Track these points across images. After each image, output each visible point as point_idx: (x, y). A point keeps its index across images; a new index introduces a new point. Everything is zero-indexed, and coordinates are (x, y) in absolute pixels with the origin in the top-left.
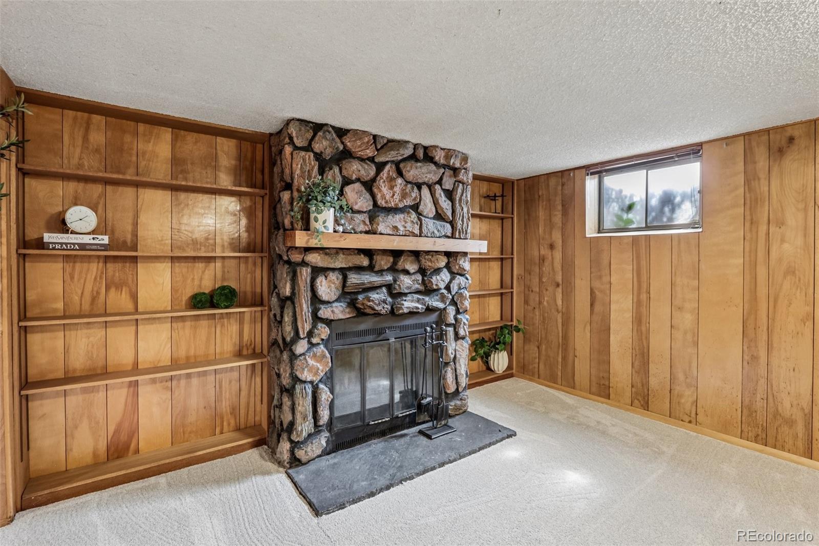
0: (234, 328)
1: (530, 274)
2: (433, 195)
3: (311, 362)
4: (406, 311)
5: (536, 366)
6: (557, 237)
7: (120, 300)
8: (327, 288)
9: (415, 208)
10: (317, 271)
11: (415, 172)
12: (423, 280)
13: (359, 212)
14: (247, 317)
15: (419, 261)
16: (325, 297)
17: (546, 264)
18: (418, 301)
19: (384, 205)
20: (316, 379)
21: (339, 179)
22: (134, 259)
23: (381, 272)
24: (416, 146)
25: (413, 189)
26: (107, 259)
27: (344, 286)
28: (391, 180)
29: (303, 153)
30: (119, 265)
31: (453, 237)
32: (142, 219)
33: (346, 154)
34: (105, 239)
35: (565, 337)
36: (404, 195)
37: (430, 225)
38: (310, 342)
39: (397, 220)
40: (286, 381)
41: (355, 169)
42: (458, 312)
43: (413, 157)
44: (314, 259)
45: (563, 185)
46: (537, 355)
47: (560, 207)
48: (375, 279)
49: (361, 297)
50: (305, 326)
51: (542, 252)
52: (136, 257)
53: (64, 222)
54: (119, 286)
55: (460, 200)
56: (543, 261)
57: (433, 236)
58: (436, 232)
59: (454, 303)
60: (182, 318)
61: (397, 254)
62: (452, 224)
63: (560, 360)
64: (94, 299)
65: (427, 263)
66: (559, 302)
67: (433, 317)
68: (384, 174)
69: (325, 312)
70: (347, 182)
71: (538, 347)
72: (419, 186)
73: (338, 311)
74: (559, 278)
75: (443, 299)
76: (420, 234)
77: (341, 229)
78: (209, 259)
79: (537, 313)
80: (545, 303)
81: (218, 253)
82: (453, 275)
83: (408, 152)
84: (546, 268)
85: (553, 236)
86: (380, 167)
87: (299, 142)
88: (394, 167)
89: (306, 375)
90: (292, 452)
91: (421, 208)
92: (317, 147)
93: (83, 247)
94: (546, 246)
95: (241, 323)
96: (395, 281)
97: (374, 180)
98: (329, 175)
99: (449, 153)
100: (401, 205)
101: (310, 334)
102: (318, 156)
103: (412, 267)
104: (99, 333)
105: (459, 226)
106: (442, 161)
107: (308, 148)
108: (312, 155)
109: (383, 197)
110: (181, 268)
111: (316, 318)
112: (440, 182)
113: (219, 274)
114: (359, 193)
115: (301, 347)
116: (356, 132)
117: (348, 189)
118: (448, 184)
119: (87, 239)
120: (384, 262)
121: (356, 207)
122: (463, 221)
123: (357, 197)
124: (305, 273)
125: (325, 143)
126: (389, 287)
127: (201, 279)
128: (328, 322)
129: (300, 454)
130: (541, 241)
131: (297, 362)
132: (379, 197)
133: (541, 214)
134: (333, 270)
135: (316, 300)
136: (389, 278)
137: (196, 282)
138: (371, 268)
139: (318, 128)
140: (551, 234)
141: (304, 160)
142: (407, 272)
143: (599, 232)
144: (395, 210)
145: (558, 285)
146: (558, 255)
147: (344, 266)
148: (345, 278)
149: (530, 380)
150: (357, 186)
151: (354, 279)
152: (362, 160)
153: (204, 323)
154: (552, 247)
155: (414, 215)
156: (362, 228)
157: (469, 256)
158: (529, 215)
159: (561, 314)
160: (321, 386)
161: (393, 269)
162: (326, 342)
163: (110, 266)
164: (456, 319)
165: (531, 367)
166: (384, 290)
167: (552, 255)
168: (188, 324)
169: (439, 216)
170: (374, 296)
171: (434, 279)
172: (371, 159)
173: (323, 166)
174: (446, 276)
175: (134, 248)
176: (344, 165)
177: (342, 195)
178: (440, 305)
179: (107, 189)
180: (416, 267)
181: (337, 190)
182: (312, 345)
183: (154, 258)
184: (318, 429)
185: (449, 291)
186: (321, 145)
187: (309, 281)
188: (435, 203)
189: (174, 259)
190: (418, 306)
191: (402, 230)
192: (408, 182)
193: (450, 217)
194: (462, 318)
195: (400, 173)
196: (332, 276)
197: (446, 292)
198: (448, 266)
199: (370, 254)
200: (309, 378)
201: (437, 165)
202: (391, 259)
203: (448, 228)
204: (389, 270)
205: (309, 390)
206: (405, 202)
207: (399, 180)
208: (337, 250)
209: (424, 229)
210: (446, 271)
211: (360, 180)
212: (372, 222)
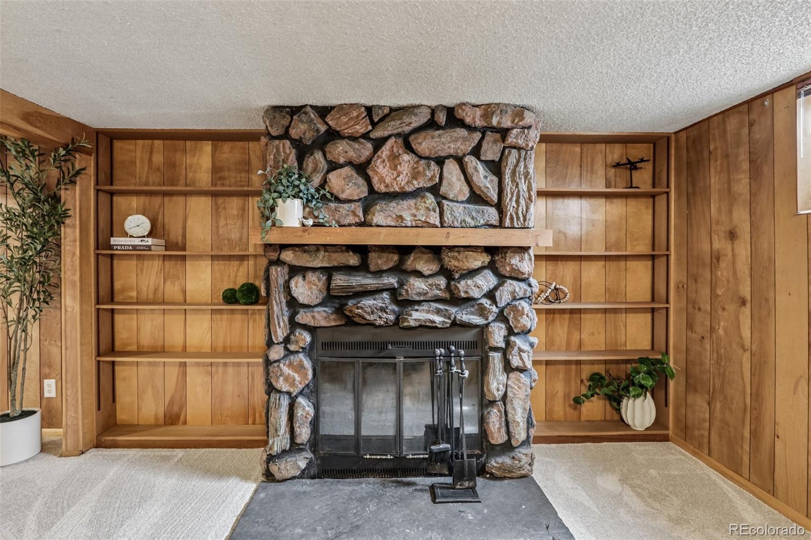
1: (696, 281)
2: (464, 170)
3: (286, 370)
4: (412, 323)
5: (706, 433)
6: (741, 217)
7: (173, 292)
8: (304, 290)
9: (435, 190)
10: (295, 271)
11: (426, 144)
12: (448, 285)
13: (350, 201)
15: (440, 260)
16: (302, 300)
17: (723, 265)
18: (438, 312)
19: (383, 189)
20: (295, 392)
21: (323, 165)
22: (184, 258)
23: (379, 273)
24: (433, 111)
25: (429, 166)
26: (158, 257)
27: (328, 289)
28: (394, 158)
29: (277, 142)
30: (173, 263)
31: (501, 225)
32: (189, 223)
33: (333, 135)
34: (149, 242)
35: (757, 396)
36: (415, 175)
37: (457, 211)
38: (286, 349)
39: (406, 209)
41: (341, 150)
42: (511, 332)
43: (432, 124)
44: (288, 256)
45: (751, 125)
46: (707, 416)
47: (746, 166)
48: (369, 282)
49: (350, 303)
51: (717, 245)
52: (185, 256)
54: (173, 279)
55: (514, 173)
56: (718, 259)
57: (464, 225)
58: (468, 220)
59: (502, 317)
60: (220, 311)
61: (404, 251)
62: (500, 207)
63: (747, 434)
64: (156, 290)
65: (451, 262)
66: (746, 333)
67: (469, 335)
68: (385, 151)
69: (303, 317)
70: (333, 166)
71: (709, 404)
72: (440, 162)
73: (322, 317)
74: (746, 291)
75: (482, 312)
76: (441, 223)
77: (309, 222)
79: (708, 347)
80: (721, 332)
81: (251, 252)
82: (502, 278)
83: (422, 118)
84: (723, 272)
85: (735, 215)
86: (379, 144)
87: (274, 131)
88: (400, 141)
89: (282, 385)
90: (267, 465)
91: (443, 190)
92: (294, 132)
93: (135, 248)
94: (722, 235)
96: (401, 284)
97: (369, 162)
98: (309, 163)
99: (488, 110)
100: (409, 189)
101: (287, 340)
102: (297, 143)
103: (426, 267)
104: (159, 319)
105: (510, 211)
106: (479, 123)
107: (286, 135)
108: (288, 143)
109: (382, 180)
110: (220, 265)
111: (294, 324)
112: (476, 152)
114: (348, 178)
115: (276, 353)
116: (341, 107)
117: (332, 176)
118: (491, 152)
119: (137, 242)
120: (377, 261)
121: (343, 196)
122: (517, 202)
123: (345, 184)
125: (303, 127)
126: (393, 292)
127: (236, 276)
128: (311, 330)
129: (274, 469)
130: (714, 227)
131: (272, 369)
132: (375, 180)
133: (715, 181)
134: (314, 269)
135: (293, 304)
136: (391, 281)
137: (232, 279)
138: (363, 268)
139: (295, 111)
140: (730, 212)
141: (278, 150)
142: (419, 274)
144: (402, 195)
145: (743, 303)
146: (743, 250)
147: (326, 265)
148: (329, 280)
149: (695, 454)
150: (347, 171)
151: (340, 280)
152: (353, 138)
153: (238, 317)
154: (732, 235)
155: (430, 199)
156: (351, 219)
157: (531, 252)
158: (694, 185)
159: (748, 354)
160: (301, 400)
161: (398, 270)
162: (309, 351)
163: (168, 263)
164: (508, 343)
165: (696, 433)
166: (385, 295)
167: (733, 249)
168: (225, 316)
169: (477, 198)
170: (368, 302)
171: (462, 285)
172: (366, 136)
173: (303, 152)
174: (487, 281)
175: (184, 248)
176: (329, 148)
177: (324, 183)
178: (477, 320)
179: (166, 199)
180: (435, 267)
181: (317, 180)
182: (289, 353)
183: (199, 257)
184: (295, 447)
185: (494, 301)
186: (299, 129)
187: (281, 281)
188: (468, 181)
189: (213, 258)
190: (438, 319)
191: (409, 219)
192: (421, 157)
193: (495, 198)
194: (518, 341)
195: (409, 148)
196: (312, 276)
197: (486, 302)
198: (492, 266)
199: (362, 250)
200: (285, 388)
201: (471, 128)
202: (396, 257)
203: (492, 214)
204: (392, 271)
205: (285, 402)
206: (416, 184)
207: (406, 157)
208: (318, 247)
209: (448, 217)
210: (488, 273)
211: (350, 163)
212: (366, 212)
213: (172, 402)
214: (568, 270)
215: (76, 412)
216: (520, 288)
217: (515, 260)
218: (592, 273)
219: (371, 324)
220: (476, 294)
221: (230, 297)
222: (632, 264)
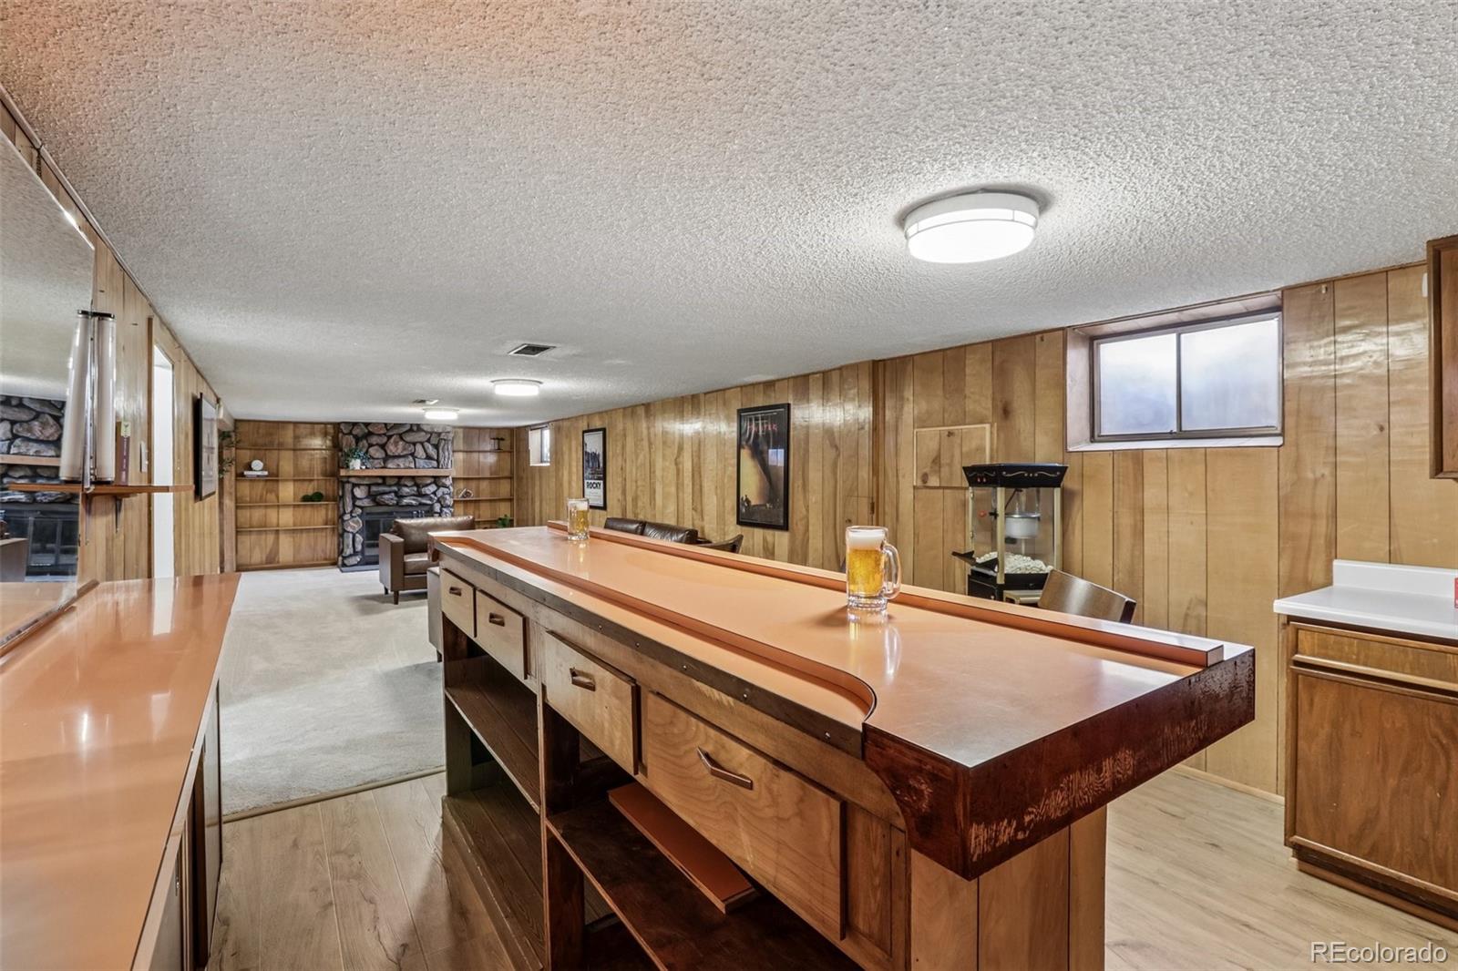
0: (323, 512)
2: (423, 447)
3: (352, 524)
7: (271, 497)
8: (359, 492)
9: (412, 454)
10: (354, 485)
11: (409, 438)
12: (418, 490)
13: (377, 459)
14: (330, 507)
15: (415, 481)
16: (359, 496)
18: (414, 499)
19: (391, 454)
20: (355, 532)
21: (366, 445)
22: (277, 481)
23: (390, 486)
24: (411, 425)
25: (410, 446)
26: (267, 481)
27: (369, 491)
28: (396, 444)
29: (348, 435)
30: (272, 483)
31: (438, 467)
32: (281, 463)
33: (370, 434)
34: (266, 473)
36: (404, 449)
37: (421, 463)
39: (401, 462)
40: (341, 531)
41: (374, 440)
42: (442, 506)
43: (411, 430)
44: (353, 480)
48: (387, 489)
49: (378, 497)
50: (349, 509)
52: (278, 479)
53: (250, 466)
54: (271, 492)
55: (443, 449)
57: (424, 468)
58: (426, 466)
59: (439, 501)
60: (298, 506)
61: (400, 478)
62: (438, 461)
64: (261, 497)
65: (419, 481)
67: (427, 508)
68: (392, 440)
69: (358, 503)
70: (371, 445)
72: (414, 444)
73: (366, 503)
75: (431, 499)
76: (415, 467)
77: (364, 467)
78: (311, 480)
81: (316, 478)
82: (439, 487)
83: (408, 428)
86: (389, 437)
87: (345, 431)
88: (398, 436)
89: (349, 529)
90: (343, 560)
91: (416, 454)
92: (354, 432)
93: (258, 476)
95: (327, 510)
96: (399, 490)
97: (386, 443)
98: (361, 444)
99: (433, 425)
100: (402, 454)
101: (351, 512)
102: (355, 437)
103: (409, 483)
104: (264, 510)
105: (442, 462)
106: (429, 430)
107: (350, 433)
108: (352, 435)
109: (391, 451)
110: (298, 484)
111: (354, 506)
112: (428, 441)
113: (316, 486)
114: (377, 450)
115: (347, 517)
116: (374, 424)
117: (371, 450)
118: (434, 441)
119: (259, 473)
120: (389, 481)
121: (375, 457)
122: (445, 459)
123: (376, 452)
124: (348, 487)
125: (358, 430)
126: (396, 493)
127: (307, 489)
128: (361, 508)
129: (346, 562)
131: (345, 524)
132: (388, 451)
134: (363, 485)
135: (354, 498)
136: (395, 488)
137: (305, 490)
138: (384, 484)
139: (355, 424)
141: (347, 439)
142: (406, 486)
143: (542, 462)
144: (399, 457)
147: (368, 483)
148: (369, 488)
150: (376, 447)
151: (374, 489)
152: (380, 435)
153: (309, 508)
155: (411, 458)
156: (378, 466)
157: (450, 477)
160: (357, 535)
161: (398, 484)
162: (360, 516)
163: (268, 483)
164: (441, 511)
166: (393, 494)
168: (301, 508)
169: (429, 457)
170: (386, 496)
171: (423, 490)
172: (384, 434)
173: (358, 439)
174: (432, 488)
175: (277, 476)
176: (369, 439)
177: (367, 452)
178: (429, 502)
179: (267, 452)
180: (413, 483)
181: (364, 450)
182: (352, 517)
183: (287, 480)
184: (355, 553)
185: (435, 495)
186: (356, 431)
187: (350, 489)
188: (425, 451)
189: (295, 481)
190: (414, 502)
191: (402, 466)
192: (407, 442)
193: (436, 457)
194: (445, 510)
195: (402, 439)
196: (362, 487)
197: (432, 496)
198: (435, 483)
199: (384, 478)
200: (351, 530)
201: (426, 432)
202: (396, 480)
203: (435, 463)
204: (395, 485)
205: (351, 536)
206: (405, 453)
207: (401, 443)
208: (365, 477)
209: (417, 465)
210: (434, 485)
211: (377, 444)
212: (384, 463)
213: (271, 551)
214: (473, 484)
215: (232, 553)
216: (446, 490)
217: (444, 480)
218: (484, 485)
219: (387, 505)
220: (428, 492)
221: (306, 499)
222: (502, 481)
